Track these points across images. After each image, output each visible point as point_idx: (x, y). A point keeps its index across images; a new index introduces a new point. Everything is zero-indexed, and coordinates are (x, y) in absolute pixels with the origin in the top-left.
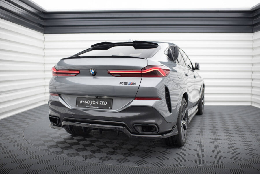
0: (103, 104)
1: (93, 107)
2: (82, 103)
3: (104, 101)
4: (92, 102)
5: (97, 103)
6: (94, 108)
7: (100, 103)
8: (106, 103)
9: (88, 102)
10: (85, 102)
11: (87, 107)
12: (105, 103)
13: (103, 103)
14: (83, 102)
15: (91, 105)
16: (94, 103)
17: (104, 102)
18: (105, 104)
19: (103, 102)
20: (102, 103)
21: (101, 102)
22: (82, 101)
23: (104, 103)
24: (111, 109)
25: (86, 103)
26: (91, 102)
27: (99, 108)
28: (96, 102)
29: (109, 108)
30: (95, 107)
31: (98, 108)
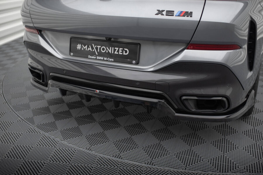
0: (120, 53)
1: (102, 58)
2: (81, 49)
3: (123, 48)
4: (100, 48)
5: (110, 51)
6: (103, 60)
7: (115, 50)
8: (126, 52)
9: (92, 48)
10: (86, 47)
11: (91, 57)
12: (124, 52)
13: (120, 51)
14: (82, 47)
15: (97, 54)
16: (103, 49)
17: (123, 50)
18: (124, 54)
19: (120, 49)
20: (118, 51)
21: (117, 49)
22: (80, 46)
23: (122, 52)
24: (137, 63)
25: (89, 49)
26: (97, 48)
27: (113, 60)
28: (107, 49)
29: (134, 62)
30: (105, 59)
31: (111, 60)
